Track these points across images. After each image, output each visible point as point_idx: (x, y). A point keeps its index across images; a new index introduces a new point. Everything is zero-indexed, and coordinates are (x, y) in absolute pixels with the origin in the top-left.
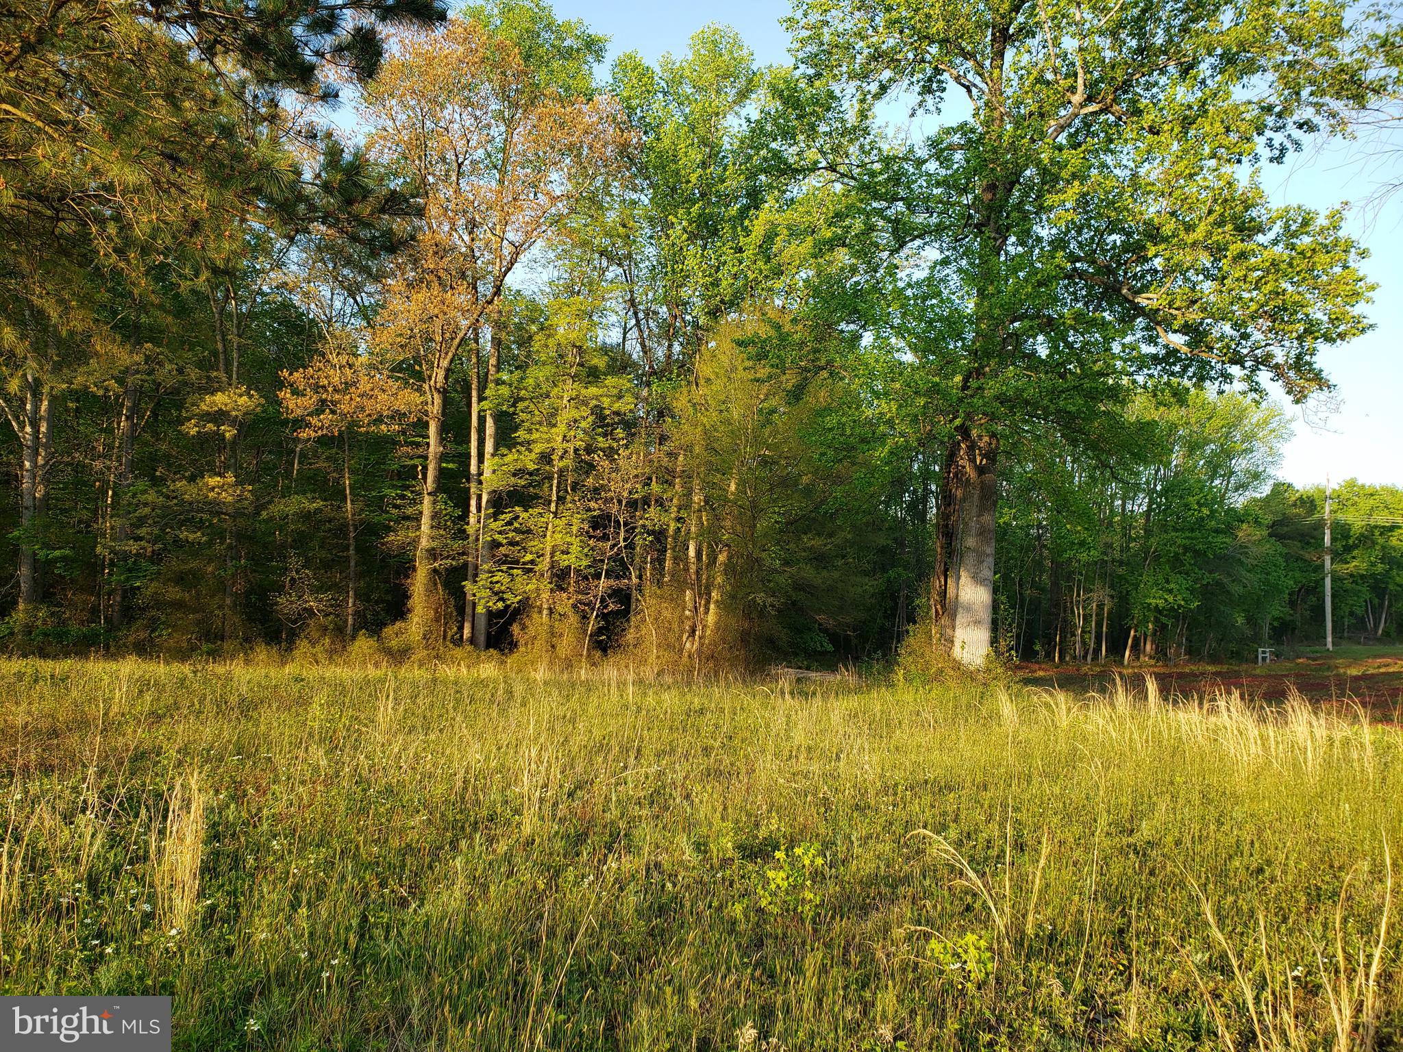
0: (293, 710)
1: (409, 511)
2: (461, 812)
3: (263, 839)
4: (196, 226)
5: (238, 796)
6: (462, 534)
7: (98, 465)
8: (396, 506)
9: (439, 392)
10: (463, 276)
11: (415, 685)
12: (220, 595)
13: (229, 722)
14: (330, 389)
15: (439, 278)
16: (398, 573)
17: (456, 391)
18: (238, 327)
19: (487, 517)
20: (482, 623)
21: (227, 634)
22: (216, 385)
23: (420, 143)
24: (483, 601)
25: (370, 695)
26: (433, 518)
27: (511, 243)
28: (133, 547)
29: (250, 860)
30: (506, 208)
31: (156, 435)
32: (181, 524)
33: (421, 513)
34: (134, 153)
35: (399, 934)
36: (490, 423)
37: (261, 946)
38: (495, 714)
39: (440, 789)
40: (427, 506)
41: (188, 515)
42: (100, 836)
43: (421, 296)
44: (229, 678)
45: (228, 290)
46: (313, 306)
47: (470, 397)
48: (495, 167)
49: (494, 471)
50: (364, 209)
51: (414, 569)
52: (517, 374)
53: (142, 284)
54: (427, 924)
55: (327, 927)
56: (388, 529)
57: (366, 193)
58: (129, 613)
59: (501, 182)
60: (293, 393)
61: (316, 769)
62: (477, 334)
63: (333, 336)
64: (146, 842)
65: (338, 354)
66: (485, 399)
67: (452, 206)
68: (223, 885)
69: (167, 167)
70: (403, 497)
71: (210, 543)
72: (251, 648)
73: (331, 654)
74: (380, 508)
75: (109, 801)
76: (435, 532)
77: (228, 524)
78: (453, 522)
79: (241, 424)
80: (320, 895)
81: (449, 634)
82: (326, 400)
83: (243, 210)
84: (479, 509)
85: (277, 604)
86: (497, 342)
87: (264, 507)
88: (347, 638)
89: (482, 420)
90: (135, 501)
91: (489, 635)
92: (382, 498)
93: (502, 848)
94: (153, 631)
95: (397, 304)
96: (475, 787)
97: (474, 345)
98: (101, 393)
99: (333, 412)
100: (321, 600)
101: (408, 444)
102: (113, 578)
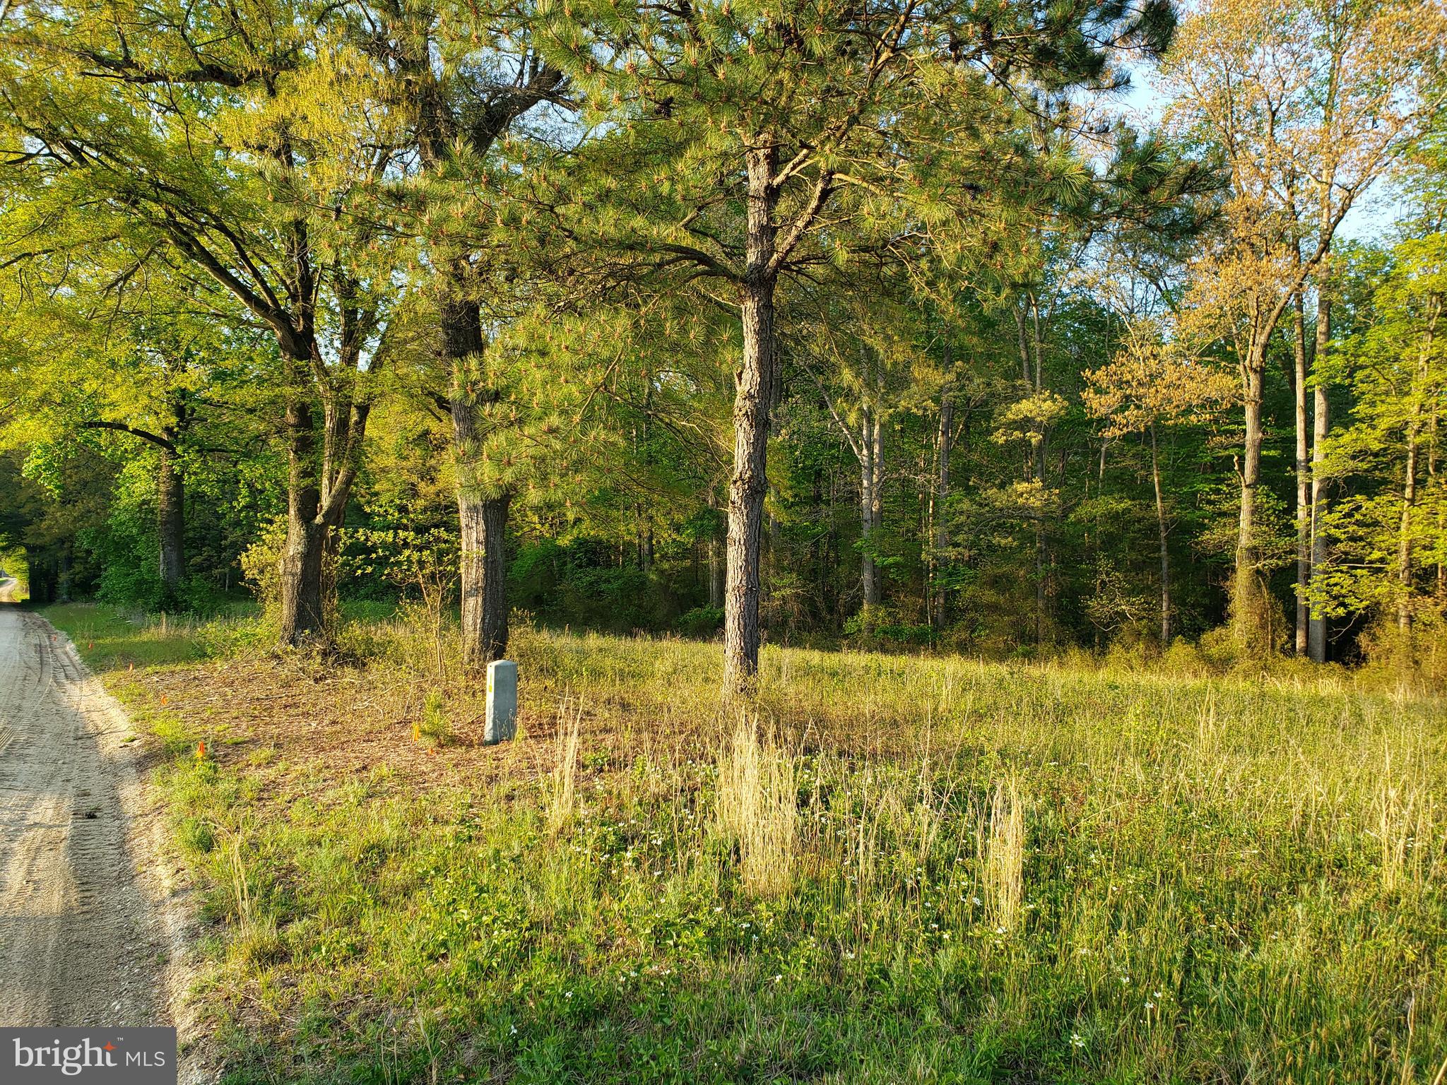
0: (1108, 717)
1: (1226, 506)
2: (1300, 851)
3: (1081, 851)
4: (995, 247)
5: (1056, 803)
6: (1289, 530)
7: (920, 479)
8: (1209, 502)
9: (1255, 371)
10: (1282, 237)
11: (1239, 699)
12: (1032, 598)
13: (1046, 725)
14: (1134, 384)
15: (1252, 245)
16: (1215, 575)
17: (1276, 368)
18: (1040, 333)
19: (1320, 509)
20: (1318, 632)
21: (1041, 636)
22: (1021, 393)
23: (1226, 101)
24: (1318, 607)
25: (1189, 708)
26: (1253, 513)
27: (1343, 187)
28: (951, 553)
29: (1069, 870)
30: (1335, 148)
31: (968, 447)
32: (994, 529)
33: (1239, 508)
34: (940, 192)
35: (1230, 979)
36: (1319, 401)
37: (1082, 961)
38: (1339, 741)
39: (1273, 821)
40: (1246, 500)
41: (1001, 521)
42: (935, 826)
43: (1231, 270)
44: (1043, 681)
45: (1029, 298)
46: (1113, 300)
47: (1293, 373)
48: (1319, 103)
49: (1326, 456)
50: (1160, 195)
51: (1234, 570)
52: (1354, 339)
53: (950, 310)
54: (1262, 975)
55: (1149, 953)
56: (1203, 527)
57: (1162, 177)
58: (951, 614)
59: (1327, 119)
60: (1096, 393)
61: (1132, 785)
62: (1300, 301)
63: (1136, 328)
64: (973, 838)
65: (1142, 345)
66: (1313, 373)
67: (1265, 161)
68: (1044, 892)
69: (968, 197)
70: (1218, 492)
71: (1021, 547)
72: (1065, 651)
73: (1146, 659)
74: (1193, 504)
75: (941, 794)
76: (1256, 529)
77: (1037, 528)
78: (1278, 517)
79: (1046, 429)
80: (1141, 919)
81: (1279, 643)
82: (1130, 395)
83: (1038, 221)
84: (1309, 500)
85: (1088, 607)
86: (1326, 306)
87: (1071, 509)
88: (1163, 644)
89: (1309, 398)
90: (952, 510)
91: (1328, 645)
92: (1194, 494)
93: (1355, 900)
94: (973, 632)
95: (1203, 282)
96: (1317, 824)
97: (1297, 314)
98: (920, 413)
99: (1138, 407)
100: (1133, 604)
101: (1220, 433)
102: (937, 582)
